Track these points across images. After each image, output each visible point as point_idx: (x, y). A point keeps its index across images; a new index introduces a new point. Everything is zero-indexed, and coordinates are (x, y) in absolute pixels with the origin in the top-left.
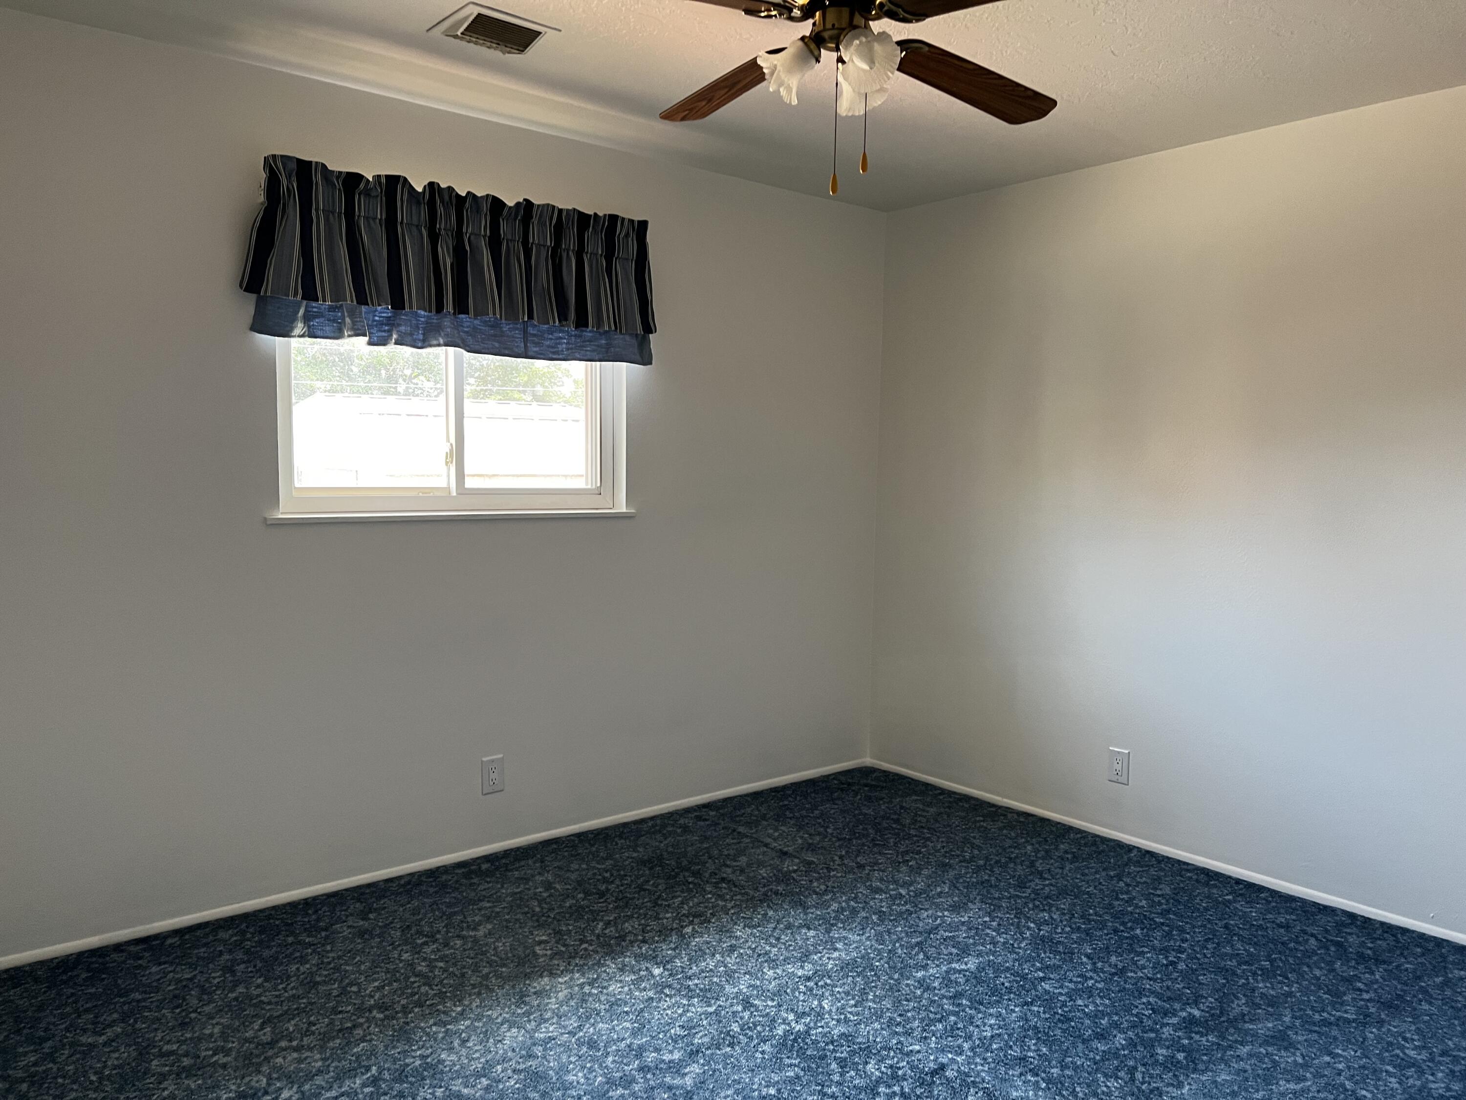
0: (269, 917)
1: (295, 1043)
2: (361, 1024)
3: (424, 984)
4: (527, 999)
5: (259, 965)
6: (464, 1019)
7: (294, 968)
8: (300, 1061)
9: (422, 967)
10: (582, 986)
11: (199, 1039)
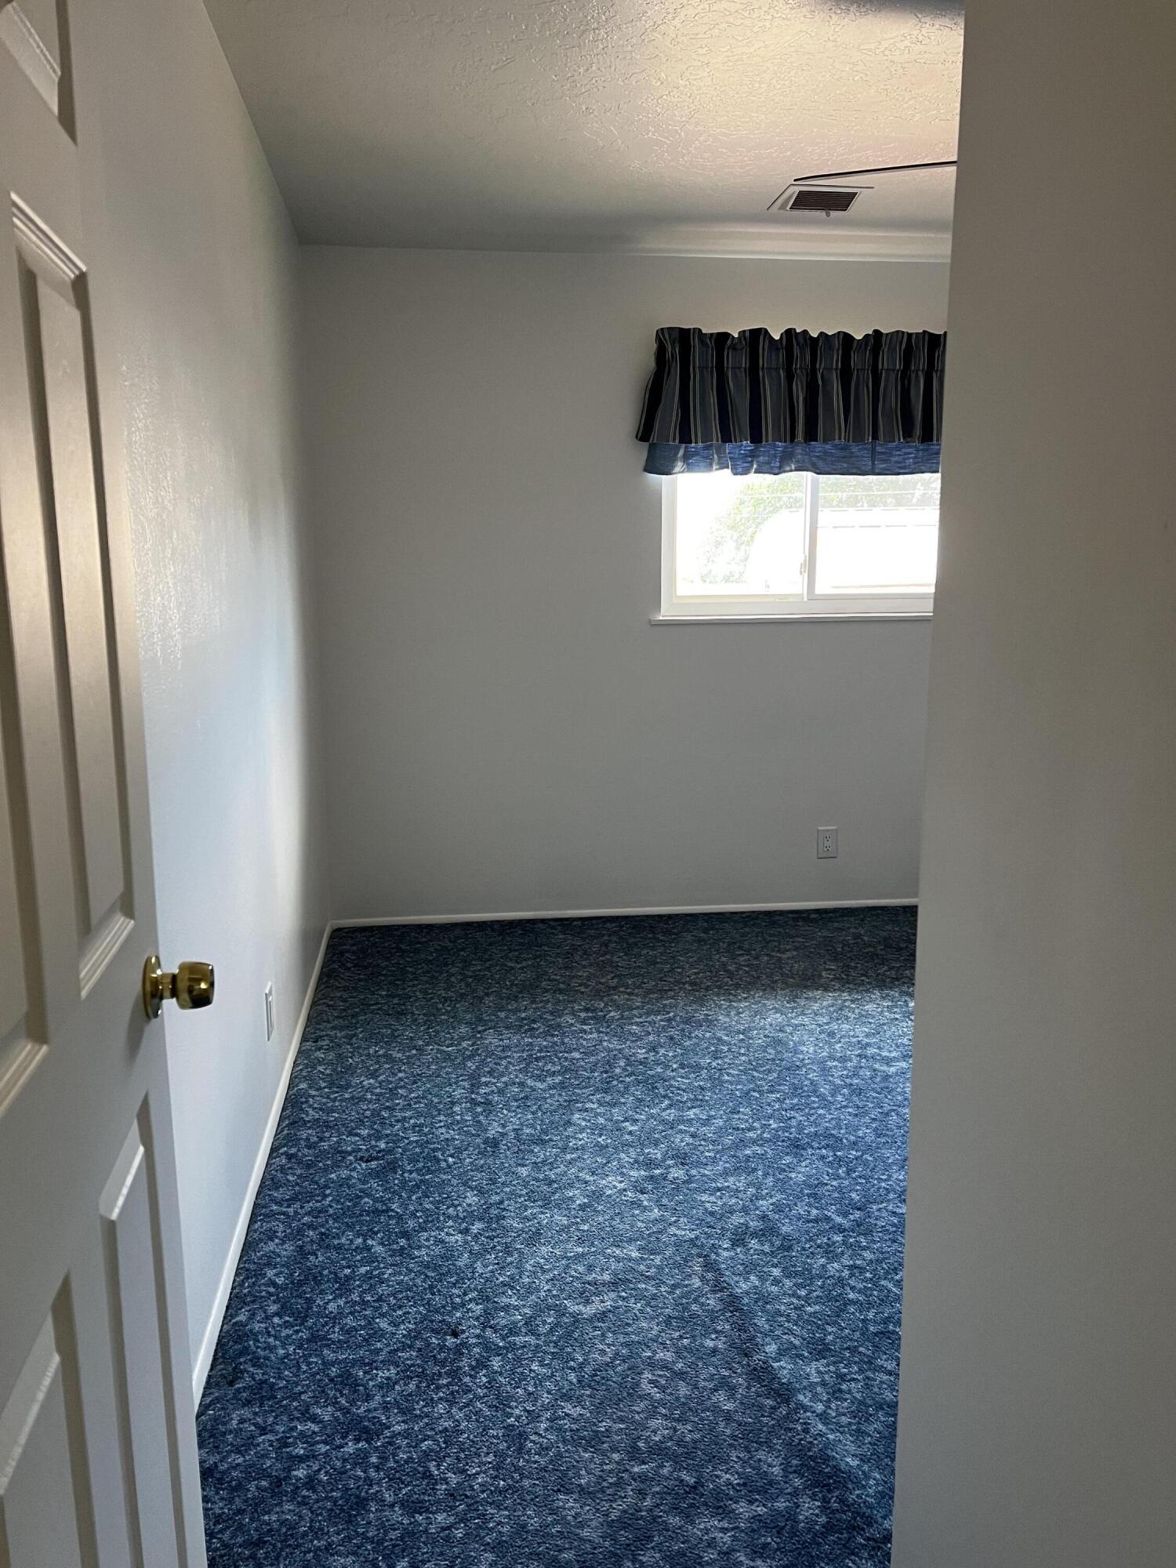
0: (642, 920)
1: (628, 991)
2: (675, 990)
3: (728, 977)
4: (798, 1000)
5: (625, 946)
6: (746, 1002)
7: (645, 952)
8: (628, 1000)
9: (731, 968)
10: (845, 1001)
11: (573, 977)
